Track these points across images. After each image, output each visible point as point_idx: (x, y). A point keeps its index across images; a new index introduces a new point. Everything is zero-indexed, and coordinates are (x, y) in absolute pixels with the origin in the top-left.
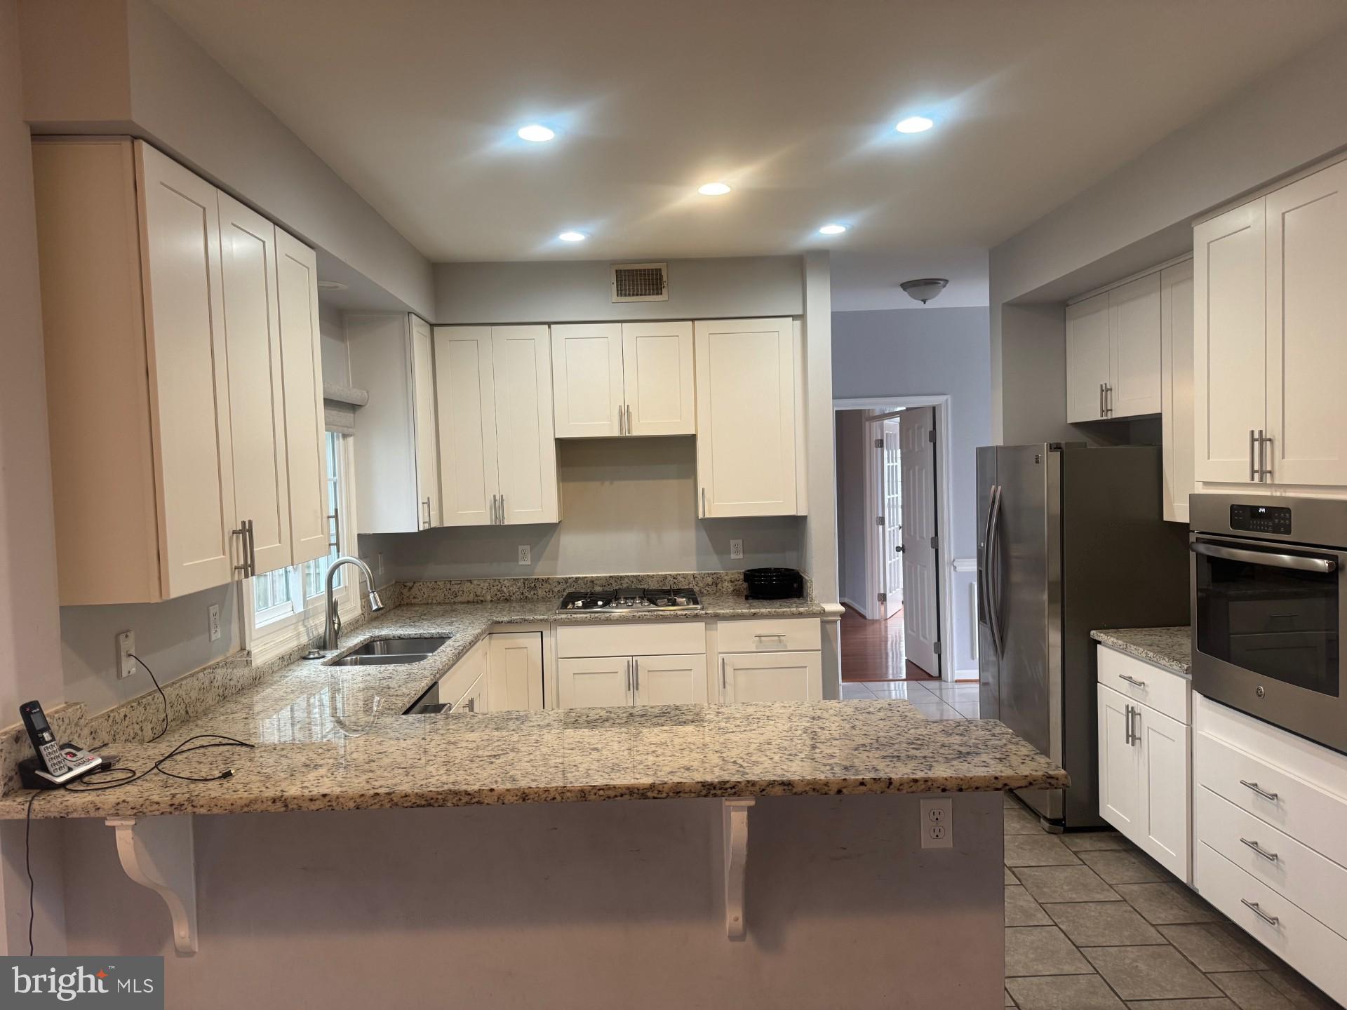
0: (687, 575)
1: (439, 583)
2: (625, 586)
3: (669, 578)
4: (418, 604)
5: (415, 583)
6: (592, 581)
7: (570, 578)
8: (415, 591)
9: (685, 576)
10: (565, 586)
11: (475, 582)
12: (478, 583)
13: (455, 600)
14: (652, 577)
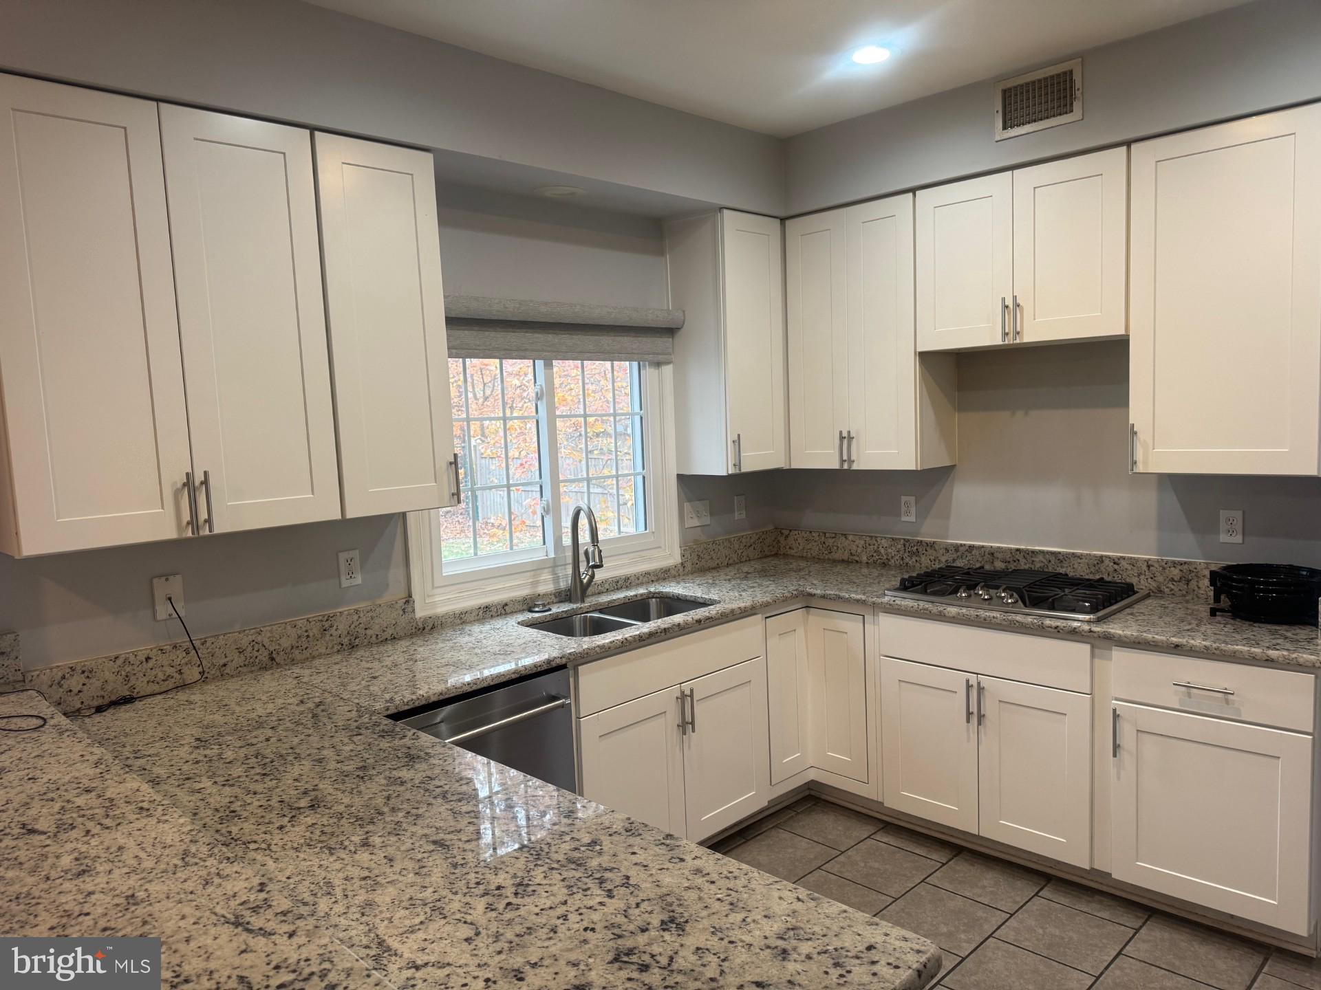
0: (1137, 560)
1: (814, 534)
2: (1038, 565)
3: (1107, 562)
4: (793, 556)
5: (790, 531)
6: (992, 553)
7: (961, 545)
8: (791, 540)
9: (1133, 562)
10: (955, 556)
11: (850, 537)
12: (854, 539)
13: (830, 556)
14: (1080, 557)
